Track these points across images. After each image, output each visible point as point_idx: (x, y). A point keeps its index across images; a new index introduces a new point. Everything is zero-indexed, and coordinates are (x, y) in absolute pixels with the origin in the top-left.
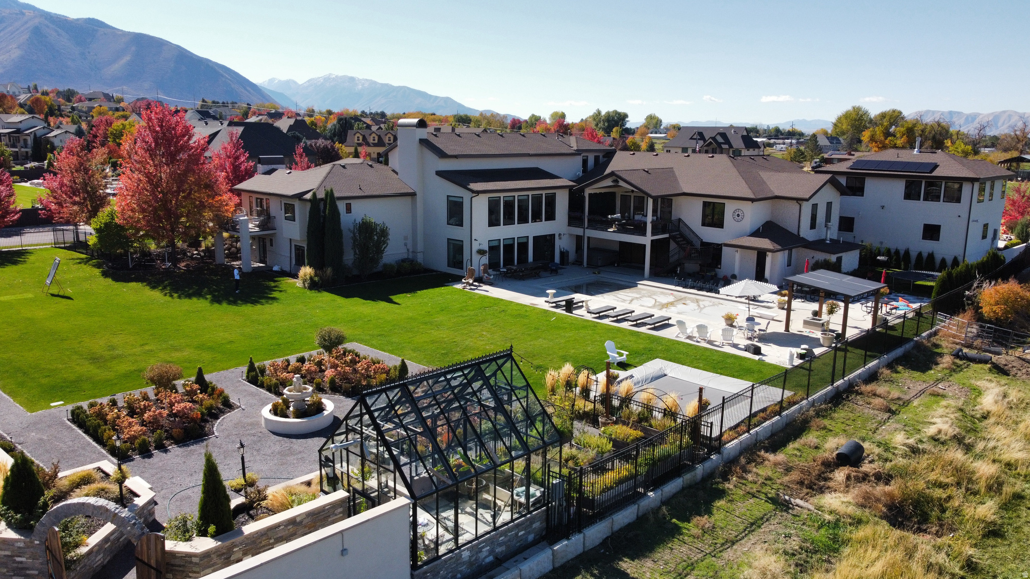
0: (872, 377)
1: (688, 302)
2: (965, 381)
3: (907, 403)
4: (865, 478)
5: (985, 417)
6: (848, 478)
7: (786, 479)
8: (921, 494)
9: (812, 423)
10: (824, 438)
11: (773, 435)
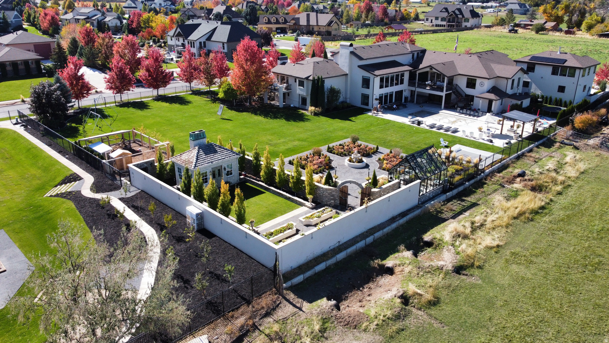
0: (531, 151)
1: (462, 121)
2: (562, 152)
3: (541, 159)
4: (526, 180)
5: (566, 164)
6: (521, 180)
7: (503, 180)
8: (541, 184)
9: (510, 165)
10: (514, 170)
11: (498, 169)
